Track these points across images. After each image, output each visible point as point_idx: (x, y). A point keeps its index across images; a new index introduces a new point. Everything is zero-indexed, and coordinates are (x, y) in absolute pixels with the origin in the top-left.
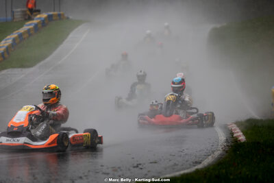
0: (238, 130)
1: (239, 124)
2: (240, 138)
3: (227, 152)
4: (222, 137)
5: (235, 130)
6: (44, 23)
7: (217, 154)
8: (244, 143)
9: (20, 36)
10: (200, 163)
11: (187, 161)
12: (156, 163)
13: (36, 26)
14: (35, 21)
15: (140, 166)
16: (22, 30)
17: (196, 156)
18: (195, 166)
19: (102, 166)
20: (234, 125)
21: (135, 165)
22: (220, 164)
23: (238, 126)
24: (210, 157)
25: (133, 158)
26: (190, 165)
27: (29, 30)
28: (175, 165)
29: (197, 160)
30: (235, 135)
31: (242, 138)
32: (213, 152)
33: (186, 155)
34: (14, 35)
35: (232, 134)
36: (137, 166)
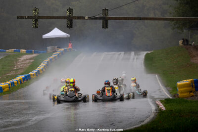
0: (161, 104)
1: (161, 101)
2: (163, 108)
3: (156, 116)
4: (154, 108)
6: (62, 53)
7: (152, 117)
9: (51, 60)
10: (143, 122)
12: (121, 122)
13: (59, 54)
14: (58, 53)
16: (51, 57)
17: (141, 118)
20: (159, 102)
22: (153, 122)
23: (161, 102)
24: (148, 118)
25: (110, 120)
26: (138, 123)
27: (55, 57)
31: (164, 108)
32: (149, 116)
34: (48, 60)
35: (159, 106)
36: (112, 124)
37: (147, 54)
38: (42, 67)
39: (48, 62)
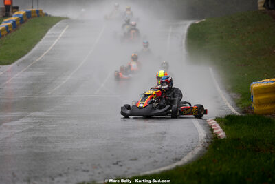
0: (218, 126)
1: (218, 120)
2: (220, 135)
3: (207, 148)
5: (215, 126)
6: (22, 20)
7: (197, 150)
8: (224, 139)
10: (180, 160)
11: (167, 158)
12: (136, 159)
14: (14, 18)
15: (120, 164)
17: (176, 153)
18: (175, 162)
19: (82, 163)
20: (214, 121)
21: (115, 162)
22: (200, 160)
23: (218, 123)
24: (190, 154)
25: (113, 155)
26: (170, 161)
27: (7, 27)
28: (156, 161)
29: (177, 156)
30: (215, 132)
31: (222, 134)
32: (193, 149)
33: (166, 151)
35: (212, 130)
36: (117, 164)
37: (193, 26)
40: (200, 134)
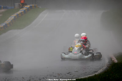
0: (114, 58)
2: (115, 61)
3: (109, 67)
6: (28, 10)
7: (105, 68)
9: (18, 15)
10: (97, 72)
11: (91, 71)
12: (77, 72)
14: (24, 9)
15: (70, 73)
16: (18, 13)
18: (94, 73)
19: (53, 73)
21: (68, 73)
22: (106, 72)
24: (101, 69)
25: (67, 70)
26: (92, 73)
27: (21, 13)
28: (86, 73)
29: (96, 70)
30: (113, 60)
32: (103, 67)
33: (91, 68)
34: (15, 15)
36: (69, 73)
38: (9, 21)
39: (15, 17)
40: (106, 61)
